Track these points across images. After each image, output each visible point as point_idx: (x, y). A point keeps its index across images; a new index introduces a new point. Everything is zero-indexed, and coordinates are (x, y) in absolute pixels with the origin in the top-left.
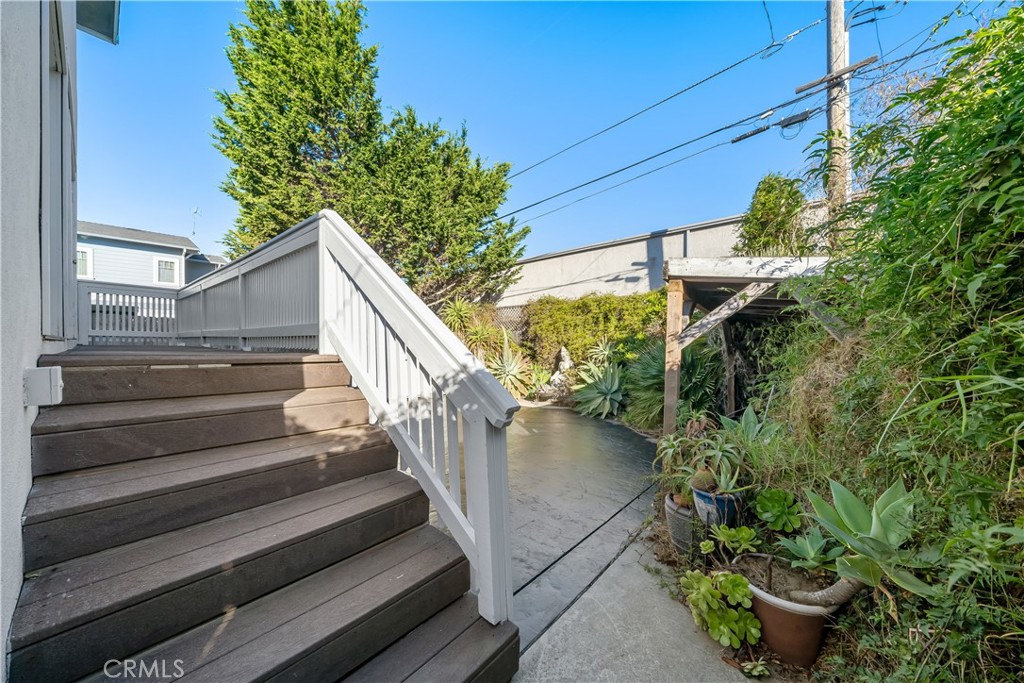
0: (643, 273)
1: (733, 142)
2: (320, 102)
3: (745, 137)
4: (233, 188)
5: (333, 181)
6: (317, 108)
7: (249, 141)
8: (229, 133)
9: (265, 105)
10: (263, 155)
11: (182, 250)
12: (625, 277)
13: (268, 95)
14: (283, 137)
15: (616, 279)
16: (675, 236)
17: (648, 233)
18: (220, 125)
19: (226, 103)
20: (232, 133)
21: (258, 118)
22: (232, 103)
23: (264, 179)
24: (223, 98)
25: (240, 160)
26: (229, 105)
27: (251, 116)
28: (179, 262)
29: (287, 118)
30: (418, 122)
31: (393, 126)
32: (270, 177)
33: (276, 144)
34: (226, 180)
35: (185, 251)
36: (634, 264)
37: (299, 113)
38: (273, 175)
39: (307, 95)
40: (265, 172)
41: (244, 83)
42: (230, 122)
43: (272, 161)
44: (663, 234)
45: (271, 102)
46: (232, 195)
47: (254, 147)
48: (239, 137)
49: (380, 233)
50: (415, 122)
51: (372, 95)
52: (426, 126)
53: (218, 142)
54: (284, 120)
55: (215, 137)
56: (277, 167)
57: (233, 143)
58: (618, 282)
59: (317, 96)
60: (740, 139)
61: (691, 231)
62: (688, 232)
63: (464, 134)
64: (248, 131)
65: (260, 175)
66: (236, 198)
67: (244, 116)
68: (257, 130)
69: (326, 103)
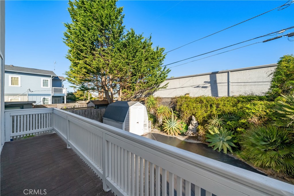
0: (209, 85)
1: (264, 42)
2: (103, 27)
3: (270, 40)
4: (70, 57)
5: (107, 55)
6: (102, 29)
7: (77, 40)
8: (70, 38)
9: (83, 28)
10: (81, 46)
11: (51, 76)
12: (202, 86)
13: (84, 24)
14: (89, 39)
15: (198, 87)
16: (224, 73)
17: (211, 72)
18: (66, 35)
19: (68, 27)
20: (71, 38)
21: (80, 32)
22: (70, 27)
23: (82, 54)
24: (67, 25)
25: (73, 48)
26: (69, 28)
27: (77, 31)
28: (50, 80)
29: (91, 32)
30: (135, 34)
31: (127, 35)
32: (84, 53)
33: (86, 42)
34: (67, 54)
35: (52, 76)
36: (205, 82)
37: (95, 30)
38: (85, 53)
39: (99, 24)
40: (82, 51)
41: (74, 20)
42: (69, 34)
43: (85, 48)
44: (217, 73)
45: (85, 27)
46: (70, 59)
47: (78, 43)
48: (73, 39)
49: (123, 73)
50: (134, 34)
51: (121, 24)
52: (138, 36)
53: (65, 41)
54: (89, 33)
55: (64, 39)
56: (87, 50)
57: (70, 41)
58: (198, 88)
59: (102, 24)
60: (267, 41)
61: (231, 72)
62: (230, 72)
63: (150, 38)
64: (76, 37)
65: (80, 53)
66: (71, 61)
67: (75, 32)
68: (80, 37)
69: (105, 27)
